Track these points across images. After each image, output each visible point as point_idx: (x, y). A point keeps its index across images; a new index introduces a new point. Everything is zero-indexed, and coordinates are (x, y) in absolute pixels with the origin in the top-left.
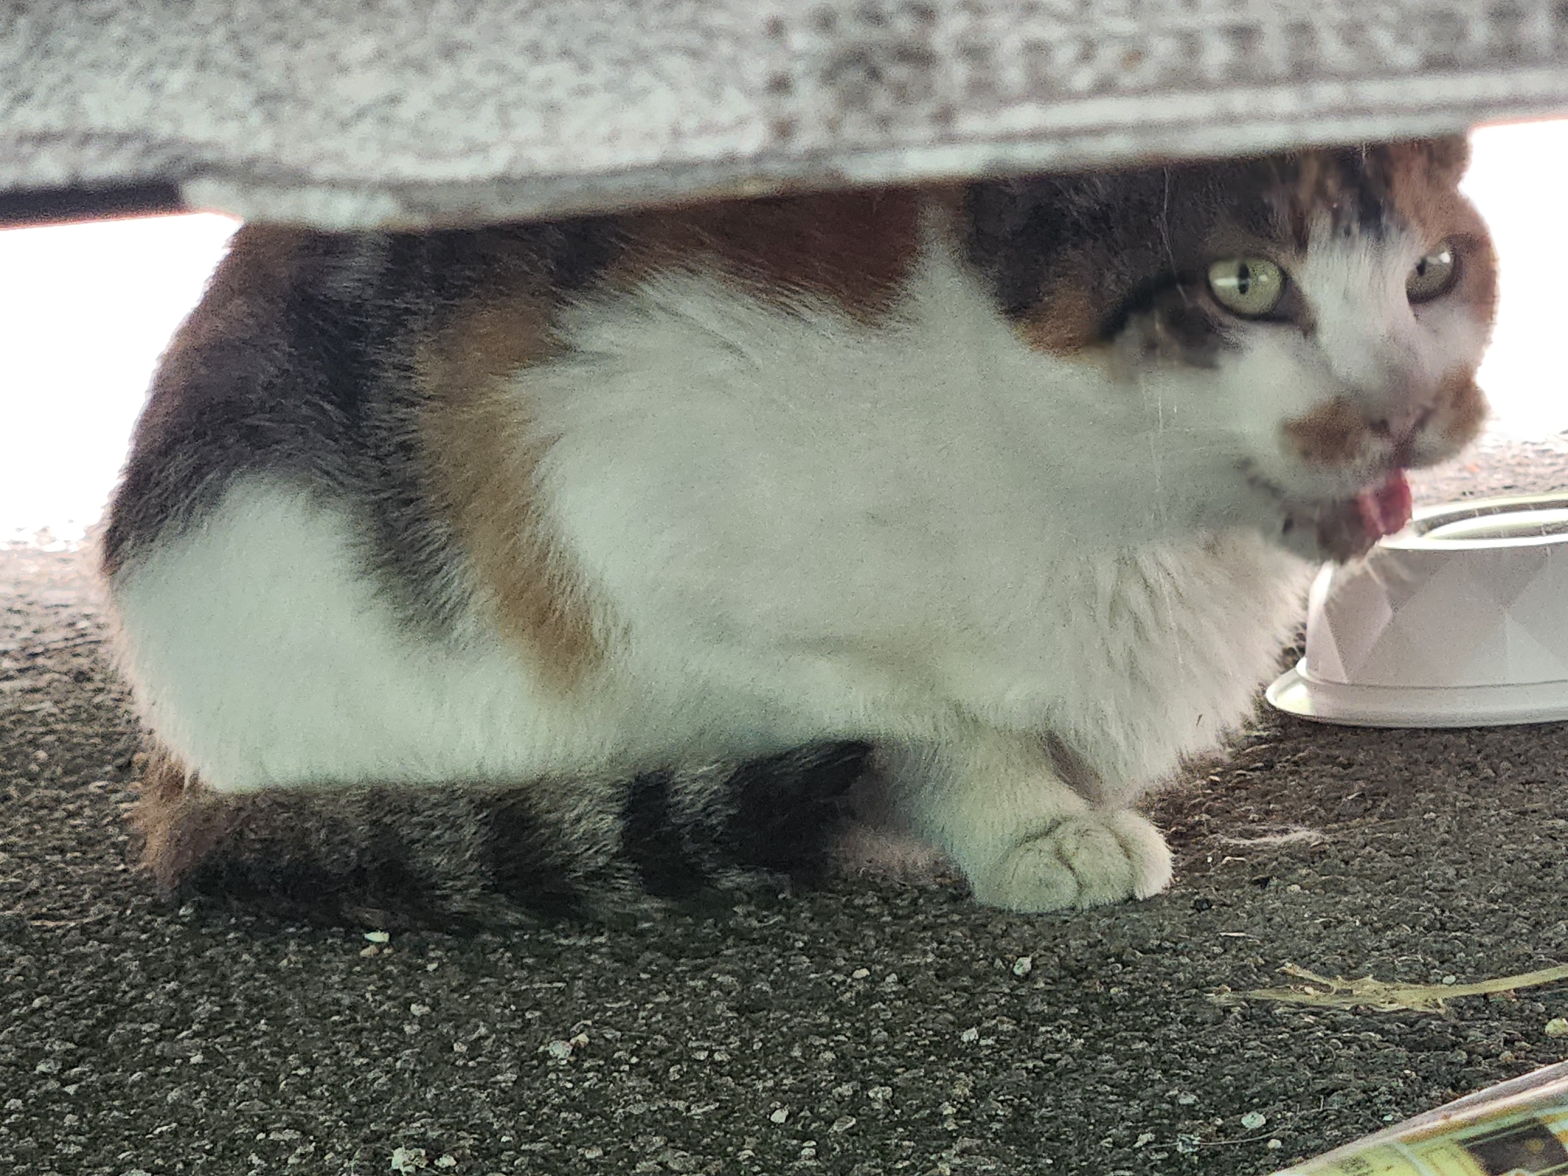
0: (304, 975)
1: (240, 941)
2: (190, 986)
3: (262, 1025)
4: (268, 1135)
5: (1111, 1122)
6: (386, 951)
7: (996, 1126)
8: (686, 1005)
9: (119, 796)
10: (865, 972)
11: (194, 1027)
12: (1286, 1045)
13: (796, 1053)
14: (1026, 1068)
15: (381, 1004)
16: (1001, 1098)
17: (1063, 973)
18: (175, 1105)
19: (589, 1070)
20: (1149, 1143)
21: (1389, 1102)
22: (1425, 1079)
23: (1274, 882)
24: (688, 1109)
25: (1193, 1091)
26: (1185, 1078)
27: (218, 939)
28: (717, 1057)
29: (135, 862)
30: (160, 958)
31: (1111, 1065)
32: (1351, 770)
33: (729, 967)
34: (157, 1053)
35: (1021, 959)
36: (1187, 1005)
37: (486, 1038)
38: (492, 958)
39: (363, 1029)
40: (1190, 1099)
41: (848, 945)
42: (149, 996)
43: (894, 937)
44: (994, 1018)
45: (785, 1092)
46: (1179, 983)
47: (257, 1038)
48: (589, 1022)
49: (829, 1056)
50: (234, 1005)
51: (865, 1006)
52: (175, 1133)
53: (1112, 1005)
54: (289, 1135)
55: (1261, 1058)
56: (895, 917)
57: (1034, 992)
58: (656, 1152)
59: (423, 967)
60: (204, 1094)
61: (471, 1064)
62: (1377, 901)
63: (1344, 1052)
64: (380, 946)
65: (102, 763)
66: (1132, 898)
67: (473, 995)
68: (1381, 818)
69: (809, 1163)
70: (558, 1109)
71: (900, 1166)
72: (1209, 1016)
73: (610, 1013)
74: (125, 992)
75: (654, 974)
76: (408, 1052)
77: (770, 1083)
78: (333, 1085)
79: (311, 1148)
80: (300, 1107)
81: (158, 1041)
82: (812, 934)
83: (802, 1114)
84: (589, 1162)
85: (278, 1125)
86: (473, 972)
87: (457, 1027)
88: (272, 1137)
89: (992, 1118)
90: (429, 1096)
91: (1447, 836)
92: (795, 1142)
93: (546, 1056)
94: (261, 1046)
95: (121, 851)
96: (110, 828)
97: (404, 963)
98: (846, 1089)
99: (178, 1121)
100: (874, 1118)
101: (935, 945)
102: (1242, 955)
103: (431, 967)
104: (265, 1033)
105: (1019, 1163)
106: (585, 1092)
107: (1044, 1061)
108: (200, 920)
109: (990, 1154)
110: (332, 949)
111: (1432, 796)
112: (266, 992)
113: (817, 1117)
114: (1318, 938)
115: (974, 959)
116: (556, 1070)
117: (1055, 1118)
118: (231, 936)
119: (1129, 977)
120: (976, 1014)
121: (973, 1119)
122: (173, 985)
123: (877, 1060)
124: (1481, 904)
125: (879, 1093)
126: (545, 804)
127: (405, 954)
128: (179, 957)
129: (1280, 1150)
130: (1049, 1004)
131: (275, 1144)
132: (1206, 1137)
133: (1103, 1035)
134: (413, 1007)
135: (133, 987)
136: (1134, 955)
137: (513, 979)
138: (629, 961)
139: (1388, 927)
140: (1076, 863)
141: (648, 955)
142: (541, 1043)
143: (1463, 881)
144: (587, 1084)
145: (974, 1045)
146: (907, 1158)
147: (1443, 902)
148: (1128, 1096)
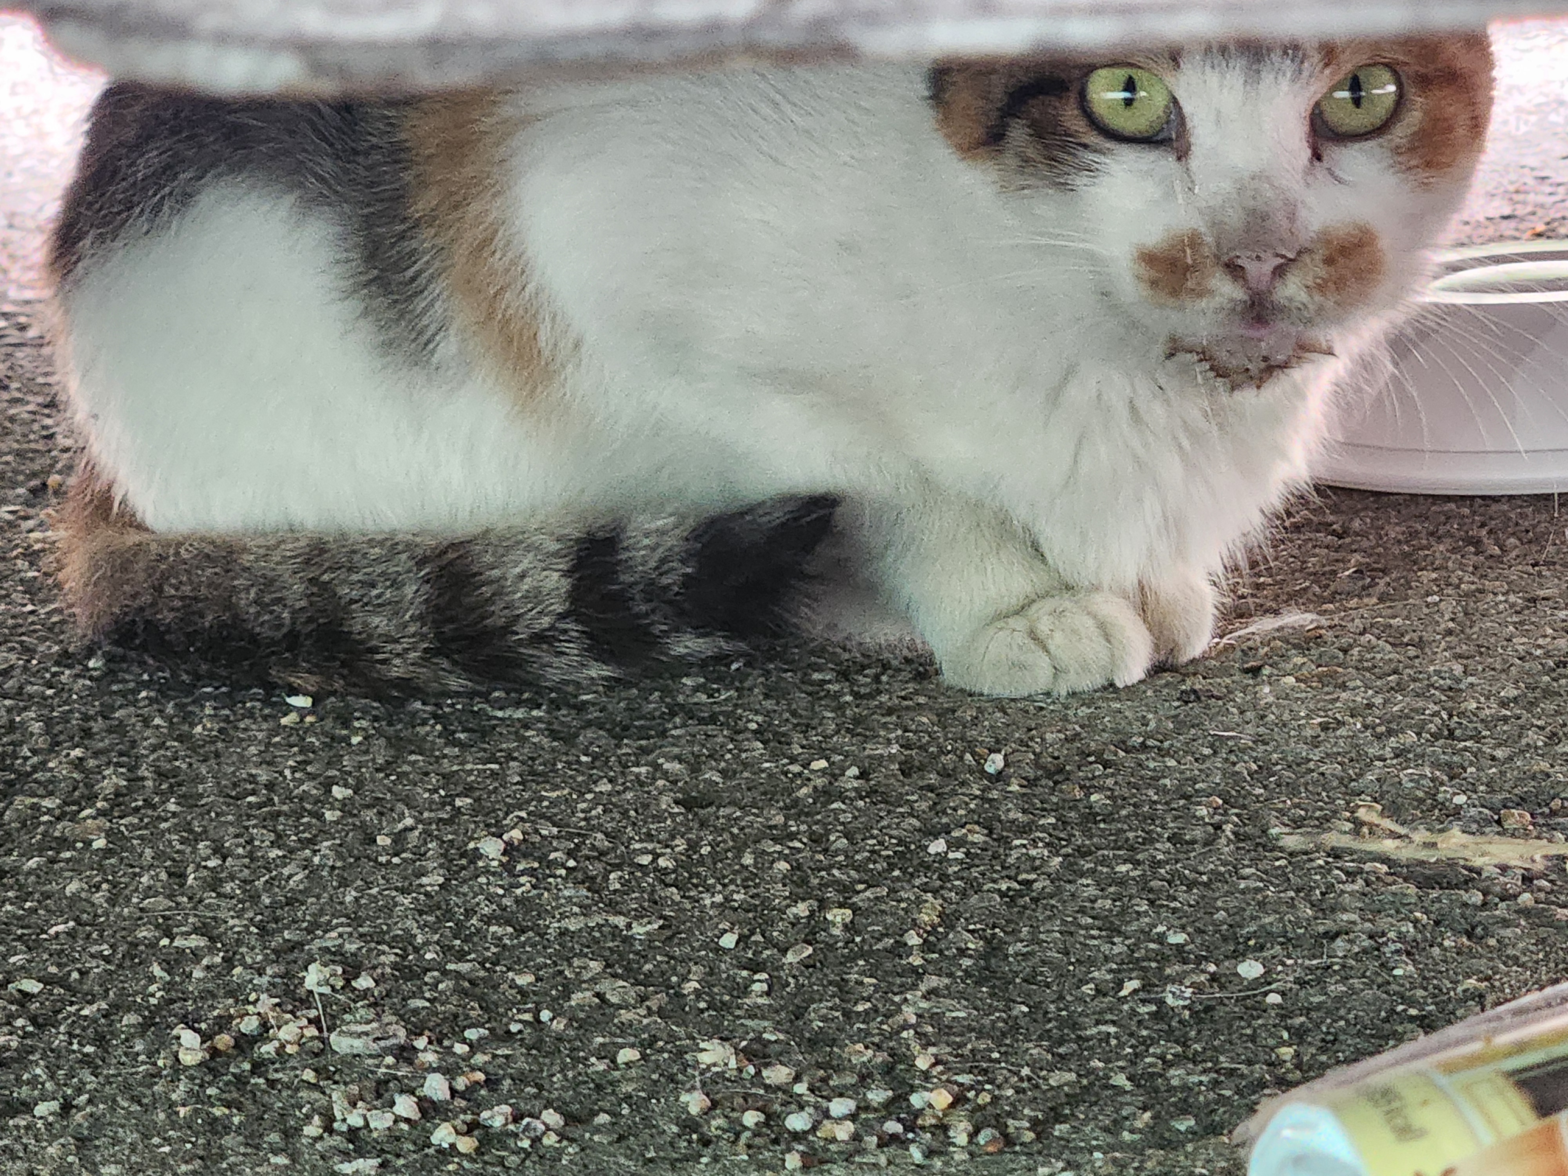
0: (220, 745)
1: (151, 701)
2: (96, 754)
3: (172, 807)
4: (172, 941)
5: (1091, 962)
6: (309, 719)
7: (966, 962)
8: (629, 795)
9: (31, 523)
10: (823, 764)
11: (99, 805)
12: (1285, 874)
13: (748, 860)
14: (999, 890)
15: (302, 782)
16: (971, 927)
17: (1040, 773)
18: (76, 897)
19: (523, 873)
20: (1135, 991)
21: (1397, 952)
22: (1437, 923)
23: (1267, 670)
24: (629, 926)
25: (1183, 928)
26: (1174, 911)
27: (129, 697)
28: (662, 862)
29: (44, 602)
30: (65, 718)
31: (1092, 891)
32: (1348, 540)
33: (676, 750)
34: (57, 834)
35: (992, 756)
36: (1175, 819)
37: (412, 829)
38: (422, 730)
39: (279, 814)
40: (1177, 938)
41: (806, 728)
42: (51, 765)
43: (857, 721)
44: (963, 827)
45: (735, 910)
46: (1165, 790)
47: (166, 820)
48: (523, 814)
49: (783, 866)
50: (143, 779)
51: (824, 805)
52: (71, 934)
53: (1091, 817)
54: (196, 941)
55: (1258, 890)
56: (856, 695)
57: (1007, 796)
58: (594, 980)
59: (346, 739)
60: (105, 886)
61: (396, 860)
62: (1378, 700)
63: (1349, 887)
64: (302, 712)
65: (14, 485)
66: (1112, 685)
67: (400, 776)
68: (1381, 600)
69: (760, 1001)
70: (488, 920)
71: (860, 1008)
72: (1198, 833)
73: (546, 803)
74: (26, 759)
75: (595, 757)
76: (326, 844)
77: (719, 898)
78: (244, 881)
79: (218, 960)
80: (208, 907)
81: (58, 819)
82: (768, 714)
83: (753, 938)
84: (521, 991)
85: (184, 929)
86: (397, 744)
87: (381, 814)
88: (175, 944)
89: (963, 952)
90: (348, 899)
91: (1451, 625)
92: (745, 973)
93: (477, 855)
94: (169, 830)
95: (31, 589)
96: (19, 562)
97: (325, 734)
98: (802, 909)
99: (77, 920)
100: (833, 946)
101: (899, 732)
102: (1233, 758)
103: (355, 740)
104: (174, 814)
105: (992, 1009)
106: (517, 901)
107: (1019, 883)
108: (110, 674)
109: (961, 996)
110: (250, 714)
111: (1434, 575)
112: (177, 763)
113: (770, 942)
114: (1315, 742)
115: (942, 752)
116: (487, 871)
117: (1031, 954)
118: (144, 694)
119: (1110, 782)
120: (945, 820)
121: (941, 952)
122: (77, 752)
123: (835, 872)
124: (1491, 709)
125: (838, 916)
127: (329, 723)
128: (86, 718)
129: (1279, 1006)
130: (1024, 811)
131: (181, 951)
132: (1198, 988)
133: (1083, 852)
134: (335, 788)
135: (34, 752)
136: (1116, 755)
137: (445, 756)
138: (569, 739)
139: (1390, 733)
140: (1052, 648)
141: (590, 734)
142: (472, 839)
143: (1471, 679)
144: (519, 891)
145: (942, 858)
146: (868, 1000)
147: (1450, 704)
148: (1112, 931)
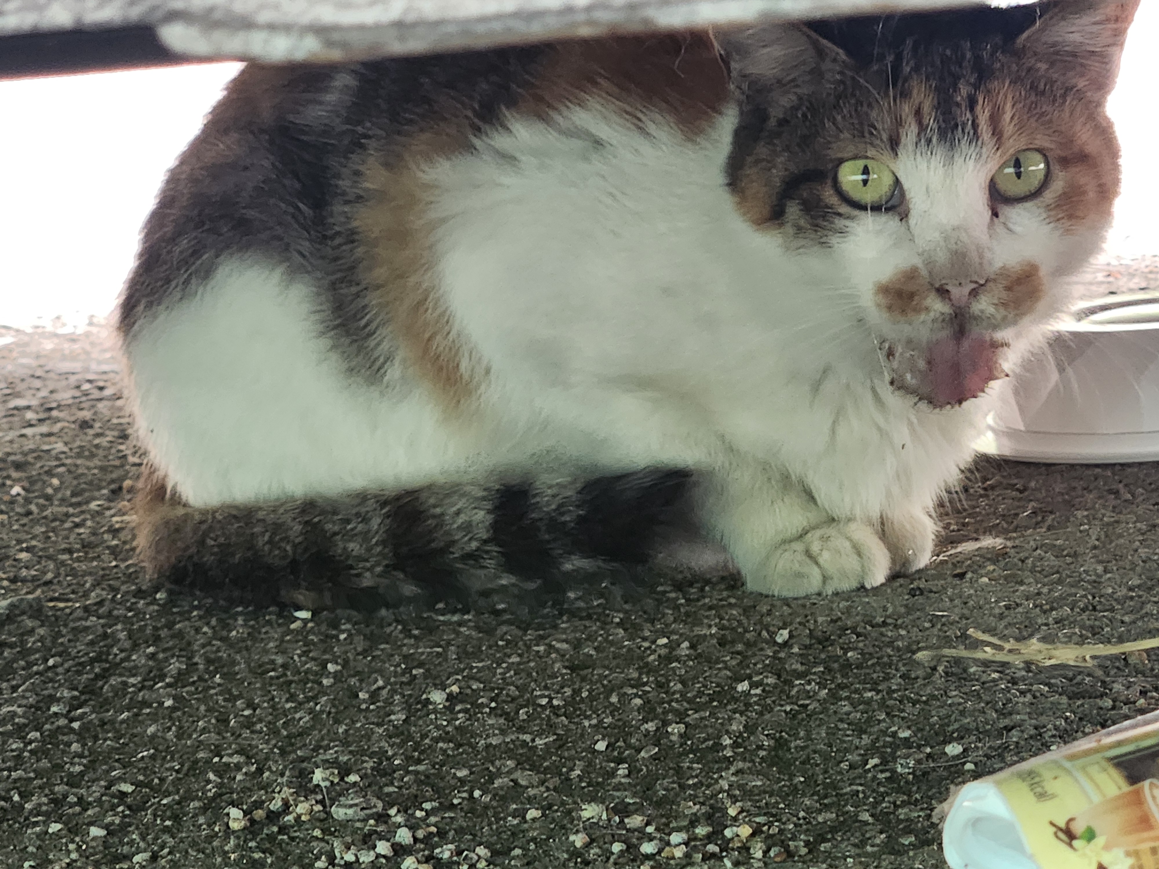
0: (249, 643)
1: (200, 617)
2: (164, 651)
3: (217, 678)
4: (221, 758)
5: (847, 750)
6: (310, 625)
7: (762, 753)
8: (532, 664)
9: (113, 512)
10: (665, 641)
11: (167, 680)
12: (978, 694)
13: (614, 699)
14: (785, 711)
15: (306, 663)
16: (766, 732)
17: (813, 641)
18: (154, 736)
19: (459, 712)
20: (876, 766)
21: (1054, 736)
22: (1081, 719)
23: (969, 575)
24: (533, 740)
25: (909, 728)
26: (903, 718)
27: (185, 616)
28: (555, 702)
29: (124, 560)
30: (142, 629)
31: (847, 709)
32: (1026, 493)
33: (564, 636)
34: (140, 699)
35: (781, 631)
36: (904, 665)
37: (383, 688)
38: (388, 630)
39: (291, 682)
40: (905, 734)
41: (652, 622)
42: (134, 657)
43: (687, 614)
44: (761, 674)
45: (605, 728)
46: (899, 649)
47: (214, 688)
48: (460, 677)
49: (638, 701)
50: (196, 664)
51: (666, 665)
52: (153, 757)
53: (847, 665)
54: (237, 759)
55: (960, 704)
56: (688, 600)
57: (791, 655)
58: (510, 772)
59: (337, 637)
60: (174, 728)
61: (372, 707)
62: (1045, 590)
63: (1021, 699)
64: (305, 621)
65: (100, 488)
66: (863, 587)
67: (373, 657)
68: (1049, 529)
69: (623, 780)
70: (436, 740)
71: (691, 782)
72: (920, 673)
73: (475, 671)
74: (116, 655)
75: (508, 642)
76: (325, 698)
77: (594, 722)
78: (270, 723)
79: (253, 768)
80: (245, 739)
81: (140, 690)
82: (626, 612)
83: (619, 744)
84: (460, 779)
85: (230, 751)
86: (373, 640)
87: (361, 681)
88: (224, 760)
89: (760, 747)
90: (341, 731)
91: (1097, 543)
92: (612, 765)
93: (428, 701)
94: (216, 694)
95: (114, 552)
96: (106, 535)
97: (321, 634)
98: (651, 726)
99: (156, 749)
100: (672, 747)
101: (717, 620)
102: (946, 629)
103: (342, 637)
104: (219, 685)
105: (779, 780)
106: (456, 728)
107: (799, 706)
108: (171, 602)
109: (758, 773)
110: (269, 623)
111: (1086, 513)
112: (220, 654)
113: (629, 746)
114: (1001, 617)
115: (746, 631)
116: (435, 711)
117: (806, 747)
118: (195, 613)
119: (861, 645)
120: (748, 671)
121: (745, 748)
122: (151, 649)
123: (674, 704)
124: (1122, 592)
125: (675, 729)
126: (432, 501)
127: (324, 627)
128: (156, 629)
129: (973, 771)
130: (802, 664)
131: (227, 765)
132: (919, 762)
133: (841, 687)
134: (329, 666)
135: (122, 651)
136: (865, 628)
137: (405, 645)
138: (489, 632)
139: (1052, 609)
140: (821, 561)
141: (504, 628)
142: (424, 692)
143: (1109, 575)
144: (457, 723)
145: (747, 694)
146: (697, 776)
147: (1094, 591)
148: (861, 731)
